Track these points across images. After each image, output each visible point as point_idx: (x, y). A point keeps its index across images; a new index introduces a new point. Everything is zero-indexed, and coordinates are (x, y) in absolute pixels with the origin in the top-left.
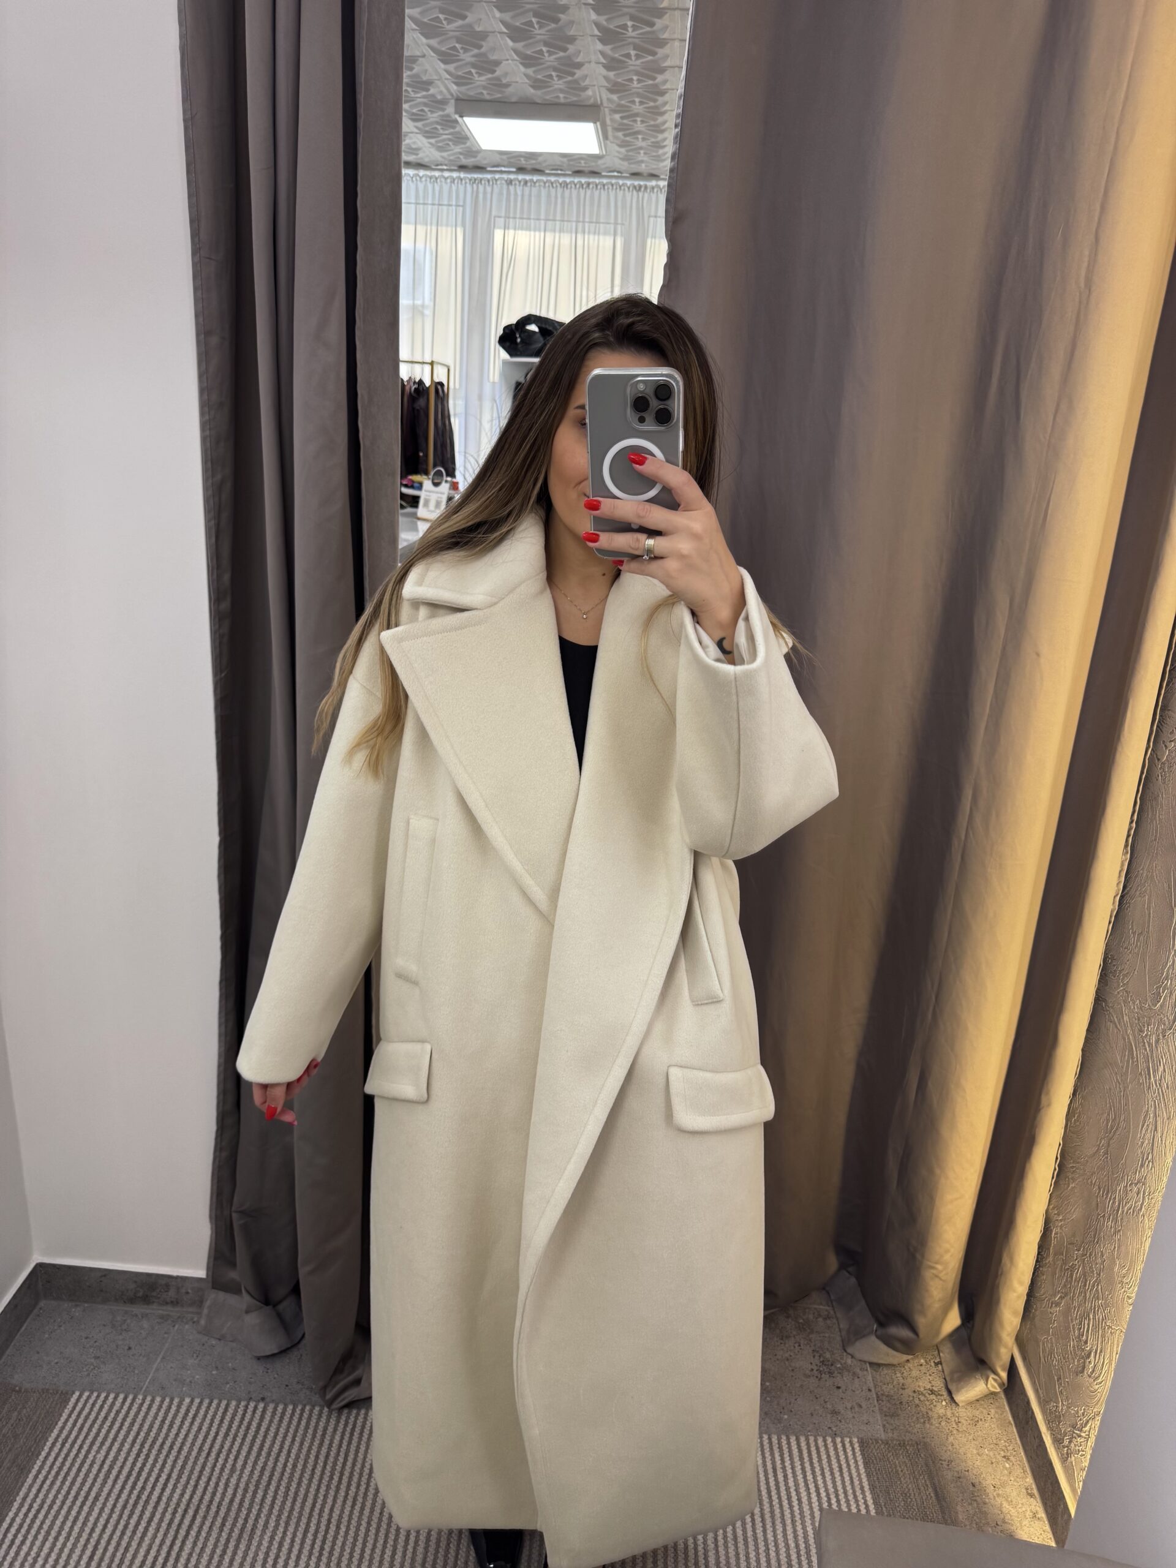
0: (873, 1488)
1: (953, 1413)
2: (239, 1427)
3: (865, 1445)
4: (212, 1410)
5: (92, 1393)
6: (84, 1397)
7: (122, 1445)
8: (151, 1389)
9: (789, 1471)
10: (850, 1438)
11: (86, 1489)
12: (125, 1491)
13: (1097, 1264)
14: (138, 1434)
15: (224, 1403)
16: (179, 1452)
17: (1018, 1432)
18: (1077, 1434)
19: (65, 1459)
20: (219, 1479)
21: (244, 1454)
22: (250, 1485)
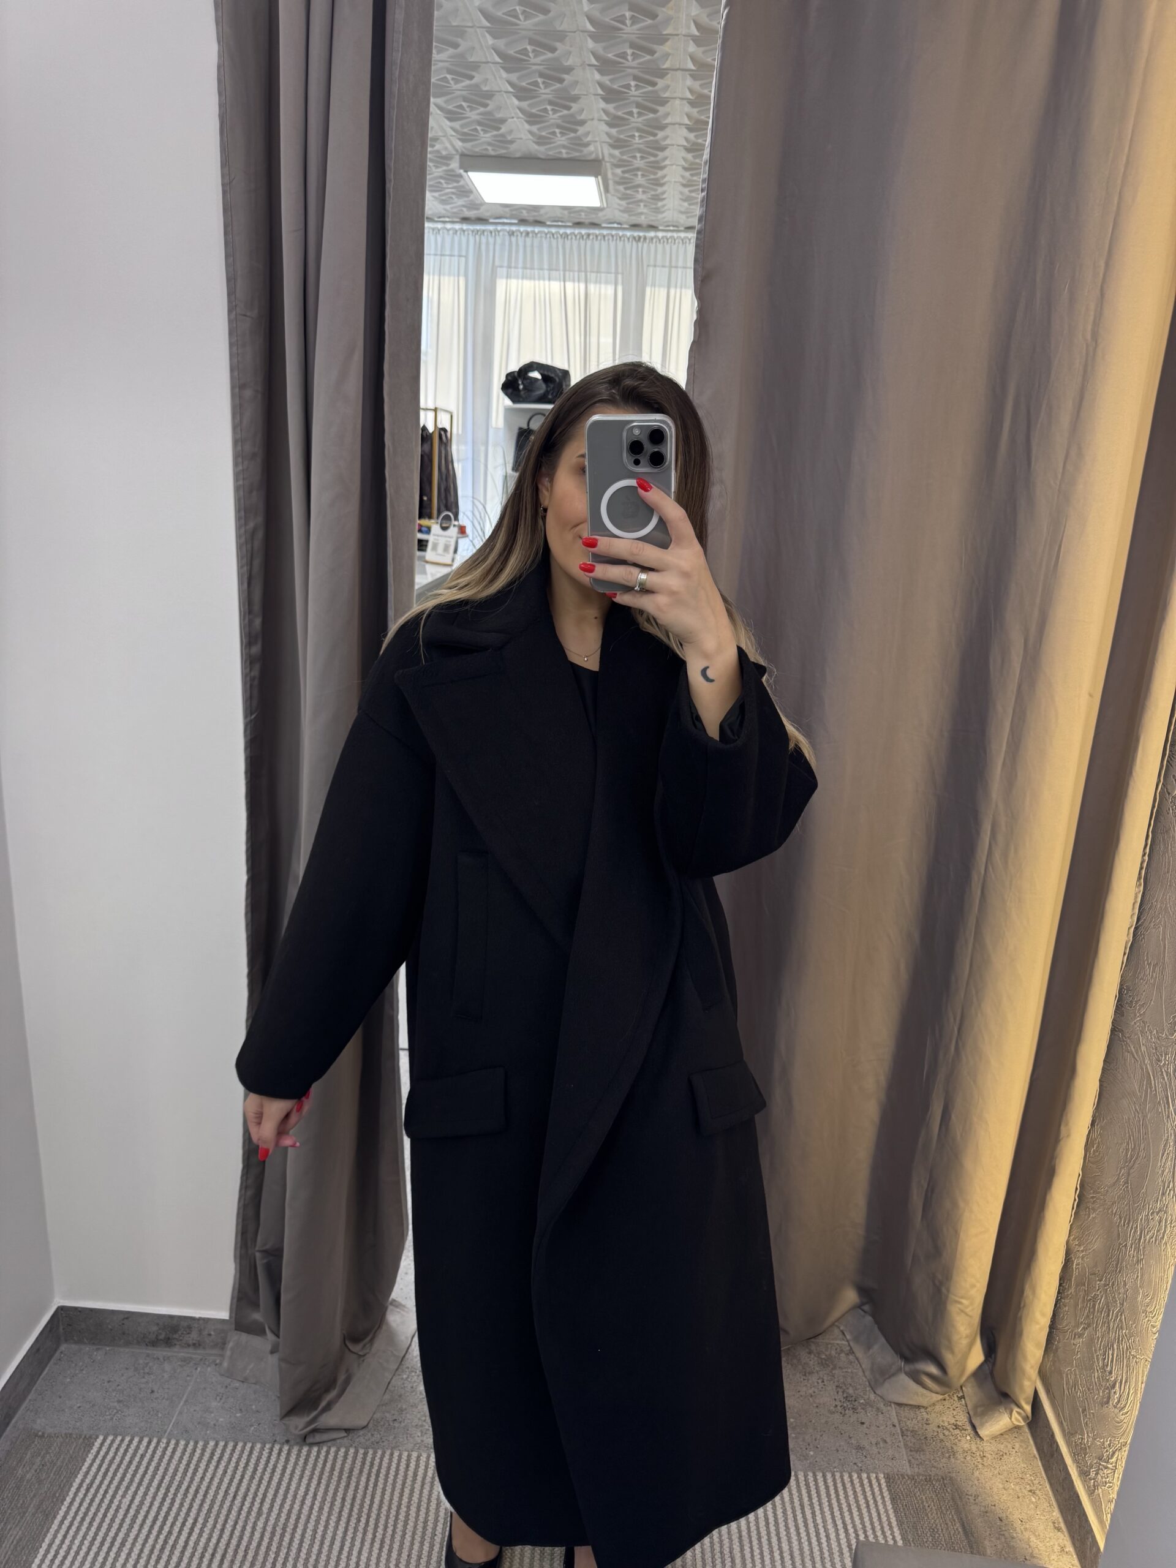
0: (900, 1524)
1: (977, 1448)
2: (265, 1469)
3: (891, 1480)
4: (237, 1452)
5: (116, 1437)
6: (108, 1441)
7: (148, 1489)
8: (175, 1432)
9: (817, 1508)
10: (877, 1473)
11: (112, 1534)
12: (151, 1536)
13: (1120, 1293)
14: (163, 1477)
15: (249, 1445)
16: (205, 1496)
17: (1043, 1466)
18: (1103, 1465)
19: (90, 1504)
20: (246, 1522)
21: (271, 1498)
22: (277, 1528)
